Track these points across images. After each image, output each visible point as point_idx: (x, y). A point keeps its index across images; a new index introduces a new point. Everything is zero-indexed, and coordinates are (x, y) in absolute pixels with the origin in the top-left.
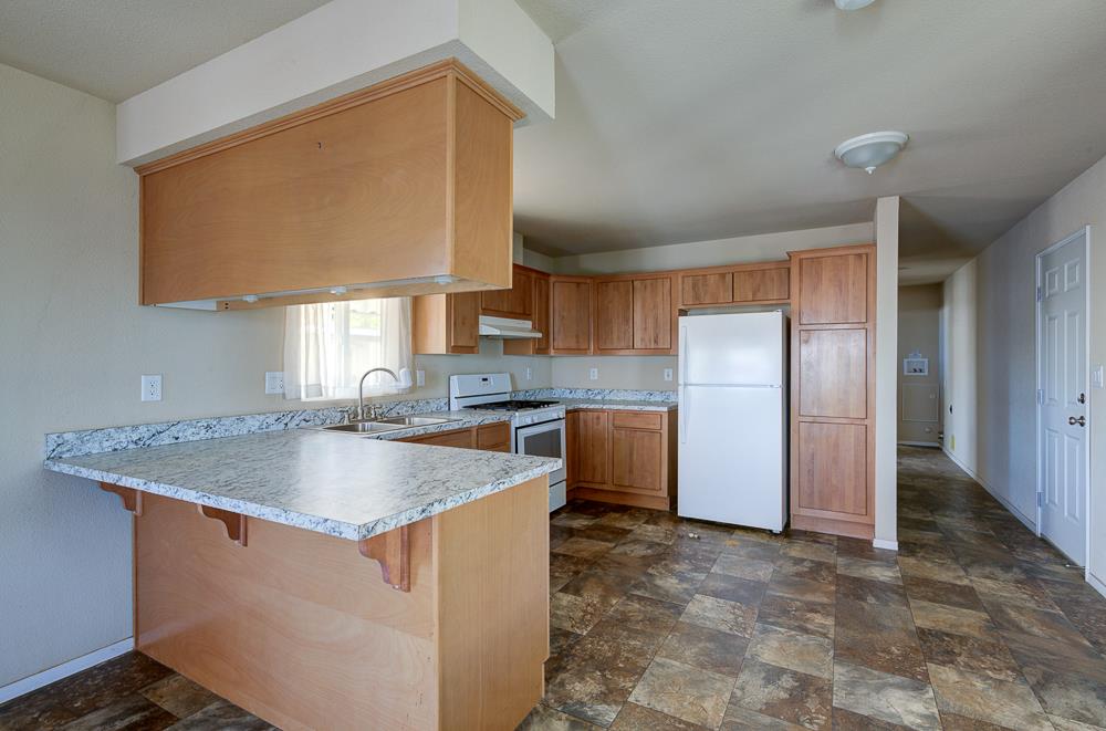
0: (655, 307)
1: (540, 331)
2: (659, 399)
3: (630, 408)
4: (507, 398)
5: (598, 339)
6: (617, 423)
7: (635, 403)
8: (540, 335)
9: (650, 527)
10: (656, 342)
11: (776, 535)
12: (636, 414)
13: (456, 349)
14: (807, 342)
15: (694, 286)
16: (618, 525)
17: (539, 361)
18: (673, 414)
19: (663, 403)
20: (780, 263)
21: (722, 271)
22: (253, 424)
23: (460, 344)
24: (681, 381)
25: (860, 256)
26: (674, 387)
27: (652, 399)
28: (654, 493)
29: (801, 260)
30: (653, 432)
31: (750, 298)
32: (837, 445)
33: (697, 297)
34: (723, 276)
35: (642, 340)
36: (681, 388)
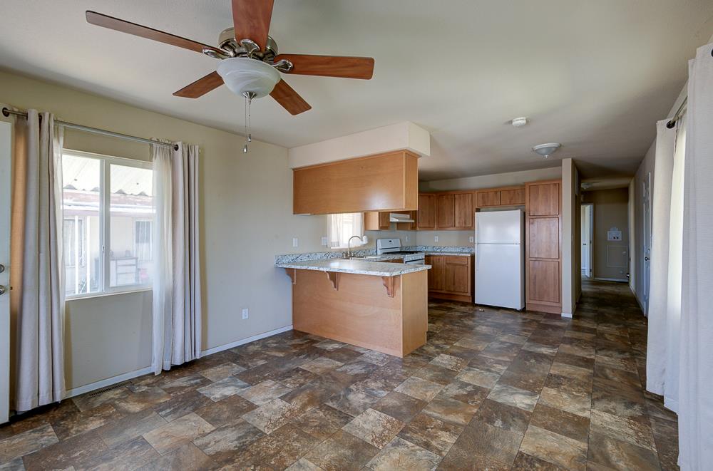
0: (465, 207)
1: (413, 219)
2: (467, 251)
3: (453, 254)
4: (398, 250)
5: (438, 222)
6: (448, 262)
7: (456, 253)
8: (413, 221)
9: (462, 307)
10: (465, 223)
11: (518, 311)
12: (456, 257)
13: (382, 228)
14: (532, 223)
15: (483, 198)
16: (449, 306)
17: (412, 233)
18: (473, 257)
19: (468, 253)
20: (522, 186)
21: (495, 190)
22: (319, 256)
23: (384, 226)
24: (476, 242)
25: (555, 184)
26: (473, 245)
27: (464, 251)
28: (465, 294)
29: (530, 186)
30: (464, 265)
31: (508, 203)
32: (546, 271)
33: (484, 202)
34: (496, 192)
35: (459, 223)
36: (476, 245)
